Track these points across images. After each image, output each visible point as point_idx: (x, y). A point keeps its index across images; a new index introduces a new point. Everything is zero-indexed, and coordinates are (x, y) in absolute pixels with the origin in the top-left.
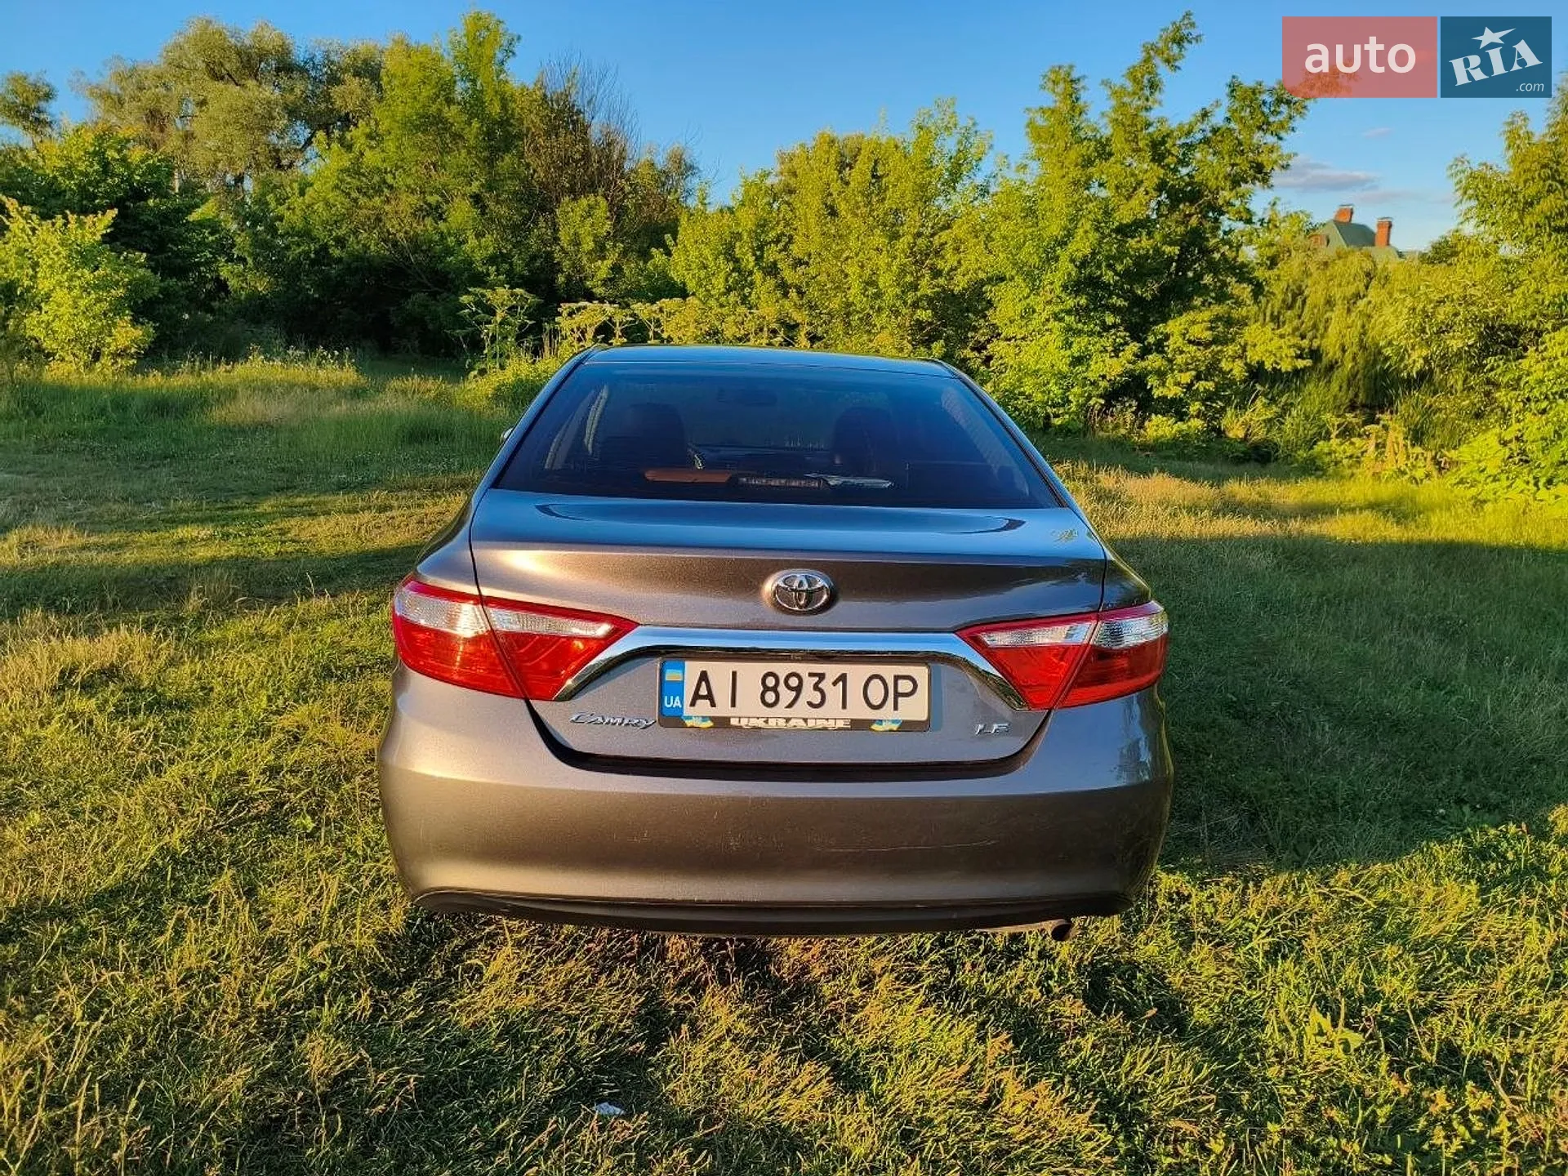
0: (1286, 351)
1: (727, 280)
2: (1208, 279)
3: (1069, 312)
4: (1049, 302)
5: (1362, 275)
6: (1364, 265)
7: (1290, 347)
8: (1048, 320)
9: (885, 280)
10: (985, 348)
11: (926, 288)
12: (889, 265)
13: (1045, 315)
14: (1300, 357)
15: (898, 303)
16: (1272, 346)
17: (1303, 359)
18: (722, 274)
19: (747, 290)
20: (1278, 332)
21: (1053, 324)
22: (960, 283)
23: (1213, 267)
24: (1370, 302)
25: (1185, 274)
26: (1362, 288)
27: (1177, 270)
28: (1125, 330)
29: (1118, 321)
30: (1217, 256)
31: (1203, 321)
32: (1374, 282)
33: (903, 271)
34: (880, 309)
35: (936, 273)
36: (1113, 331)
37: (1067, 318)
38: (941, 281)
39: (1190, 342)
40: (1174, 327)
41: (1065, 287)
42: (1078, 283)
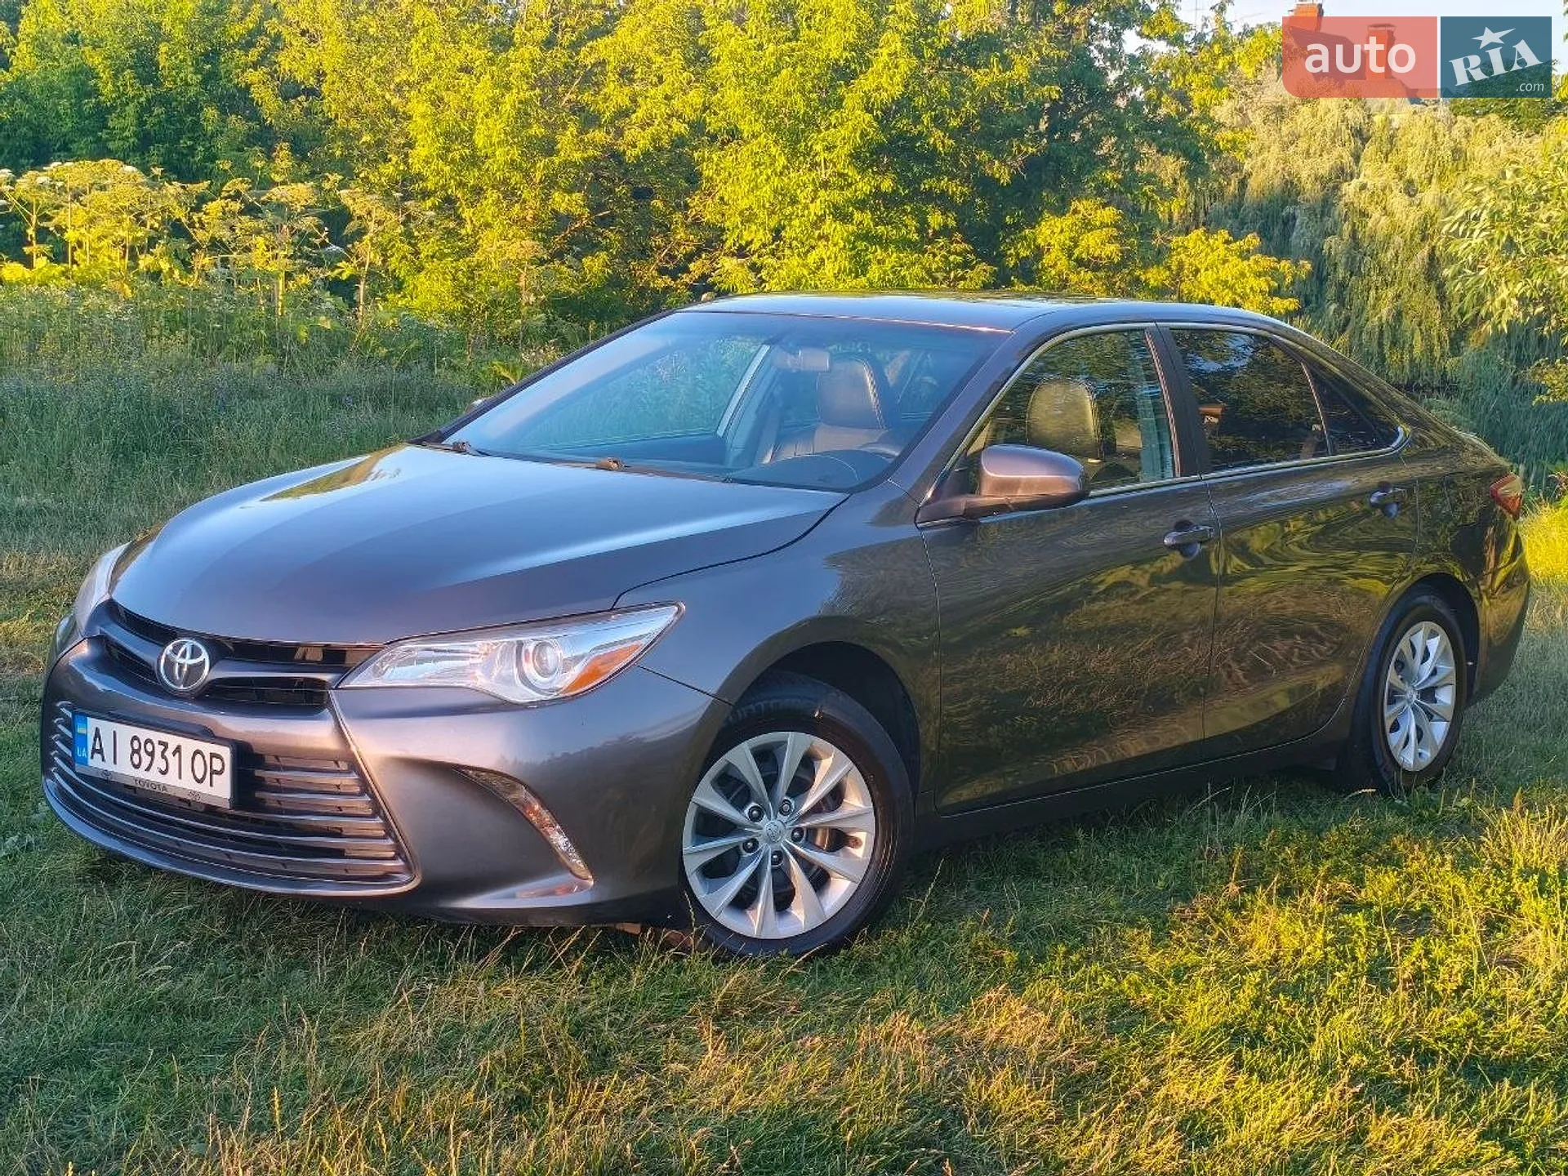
0: (1252, 281)
1: (141, 123)
2: (1107, 145)
3: (861, 205)
4: (825, 185)
5: (1346, 134)
6: (1349, 114)
7: (1259, 275)
8: (821, 219)
9: (488, 133)
10: (687, 270)
11: (569, 147)
12: (496, 103)
13: (816, 208)
14: (1275, 293)
15: (516, 177)
16: (1227, 272)
17: (1282, 297)
18: (131, 109)
19: (184, 143)
20: (1234, 246)
21: (829, 226)
22: (637, 141)
23: (1116, 125)
24: (1363, 187)
25: (1065, 137)
26: (1347, 159)
27: (1051, 131)
28: (964, 241)
29: (952, 223)
30: (1121, 103)
31: (1103, 225)
32: (1370, 150)
33: (522, 116)
34: (478, 191)
35: (589, 119)
36: (942, 241)
37: (857, 216)
38: (598, 135)
39: (1080, 262)
40: (1052, 232)
41: (855, 157)
42: (878, 150)
